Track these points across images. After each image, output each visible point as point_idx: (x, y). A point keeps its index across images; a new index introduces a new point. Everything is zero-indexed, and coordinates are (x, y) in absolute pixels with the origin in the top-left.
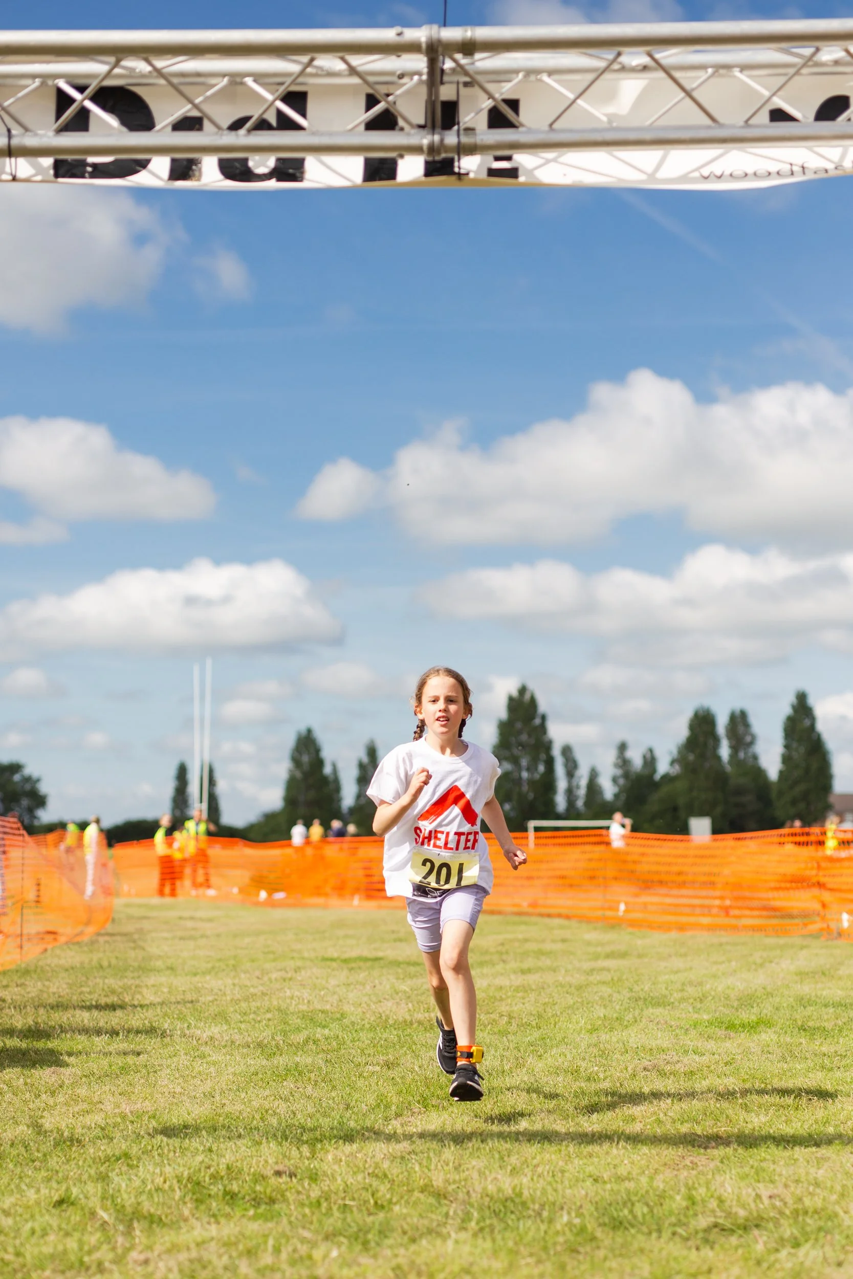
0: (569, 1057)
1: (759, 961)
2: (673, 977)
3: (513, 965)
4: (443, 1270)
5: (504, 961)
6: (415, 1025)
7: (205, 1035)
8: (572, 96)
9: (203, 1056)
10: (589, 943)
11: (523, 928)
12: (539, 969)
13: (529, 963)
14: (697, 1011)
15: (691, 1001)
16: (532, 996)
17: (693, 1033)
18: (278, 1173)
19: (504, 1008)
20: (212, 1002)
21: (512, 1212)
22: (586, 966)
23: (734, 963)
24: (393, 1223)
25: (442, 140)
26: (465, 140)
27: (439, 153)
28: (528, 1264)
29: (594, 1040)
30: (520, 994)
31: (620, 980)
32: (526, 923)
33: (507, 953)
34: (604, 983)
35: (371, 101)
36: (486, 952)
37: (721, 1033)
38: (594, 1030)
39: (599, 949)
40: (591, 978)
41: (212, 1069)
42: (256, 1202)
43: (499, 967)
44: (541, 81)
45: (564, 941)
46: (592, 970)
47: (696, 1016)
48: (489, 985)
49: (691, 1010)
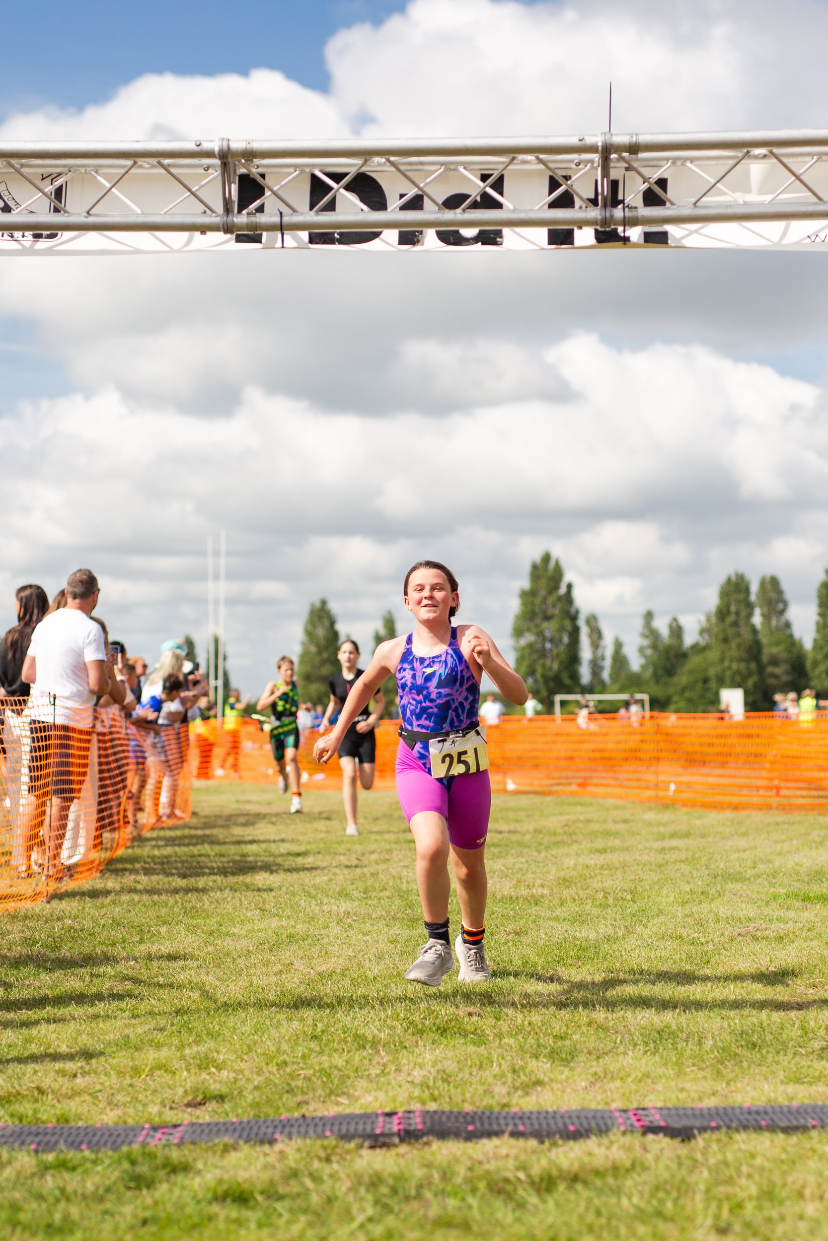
0: (671, 926)
1: (818, 839)
2: (742, 855)
3: (586, 845)
4: (629, 1075)
5: (576, 841)
6: (521, 901)
7: (342, 910)
8: (713, 181)
9: (350, 926)
10: (650, 824)
11: (579, 809)
12: (613, 850)
13: (600, 843)
14: (773, 885)
15: (765, 876)
16: (619, 874)
17: (774, 905)
18: (470, 1014)
19: (596, 885)
20: (330, 880)
21: (666, 1040)
22: (657, 845)
23: (795, 842)
24: (578, 1047)
25: (612, 216)
26: (628, 214)
27: (609, 226)
28: (692, 1071)
29: (688, 912)
30: (607, 872)
31: (693, 857)
32: (581, 804)
33: (575, 834)
34: (681, 861)
35: (554, 184)
36: (554, 833)
37: (799, 904)
38: (684, 903)
39: (662, 829)
40: (667, 857)
41: (367, 938)
42: (464, 1033)
43: (575, 847)
44: (685, 166)
45: (625, 821)
46: (663, 849)
47: (772, 890)
48: (576, 865)
49: (766, 883)
